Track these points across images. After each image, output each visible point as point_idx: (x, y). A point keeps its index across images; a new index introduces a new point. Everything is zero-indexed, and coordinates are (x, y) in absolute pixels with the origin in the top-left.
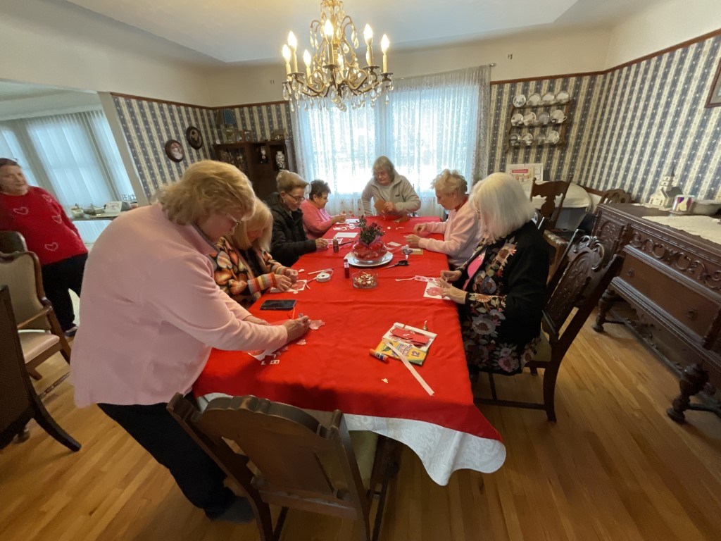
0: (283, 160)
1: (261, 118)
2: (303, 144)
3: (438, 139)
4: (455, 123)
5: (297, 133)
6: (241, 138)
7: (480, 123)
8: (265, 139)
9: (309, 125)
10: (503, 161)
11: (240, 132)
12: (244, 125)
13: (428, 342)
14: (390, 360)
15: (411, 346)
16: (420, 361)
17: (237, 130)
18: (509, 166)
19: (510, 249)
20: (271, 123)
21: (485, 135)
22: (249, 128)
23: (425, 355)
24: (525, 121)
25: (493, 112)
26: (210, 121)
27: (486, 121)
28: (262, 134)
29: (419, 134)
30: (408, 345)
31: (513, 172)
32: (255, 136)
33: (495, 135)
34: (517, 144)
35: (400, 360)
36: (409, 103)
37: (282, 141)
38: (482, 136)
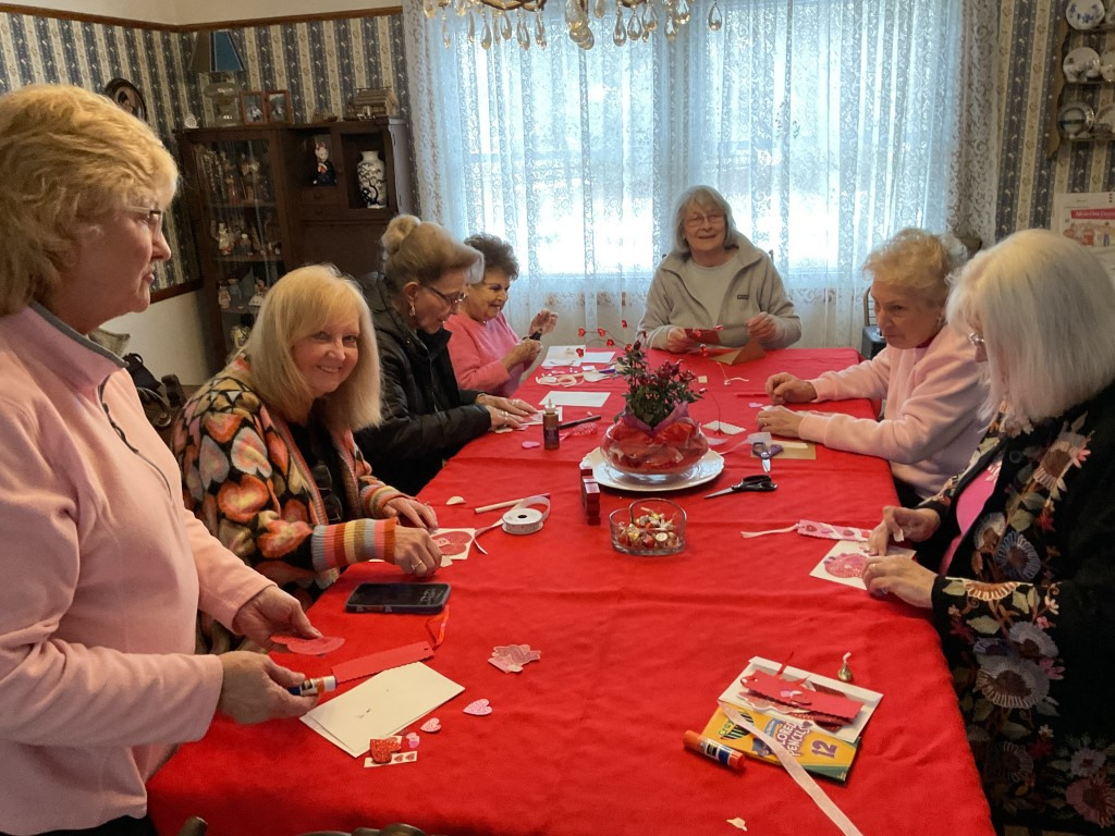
0: (380, 176)
1: (318, 55)
2: (438, 130)
3: (842, 119)
4: (894, 73)
5: (425, 98)
6: (257, 112)
7: (970, 74)
8: (327, 115)
9: (460, 77)
10: (1044, 184)
11: (255, 94)
12: (268, 74)
13: (858, 715)
14: (747, 764)
15: (806, 725)
16: (840, 770)
17: (246, 88)
18: (1063, 201)
19: (1074, 449)
20: (346, 70)
21: (986, 107)
22: (282, 83)
23: (853, 751)
24: (1104, 70)
25: (1007, 42)
26: (169, 63)
27: (988, 67)
28: (319, 101)
29: (786, 104)
30: (800, 722)
31: (1074, 214)
32: (299, 105)
33: (1017, 109)
34: (1084, 135)
35: (780, 767)
36: (756, 18)
37: (381, 123)
38: (976, 111)
